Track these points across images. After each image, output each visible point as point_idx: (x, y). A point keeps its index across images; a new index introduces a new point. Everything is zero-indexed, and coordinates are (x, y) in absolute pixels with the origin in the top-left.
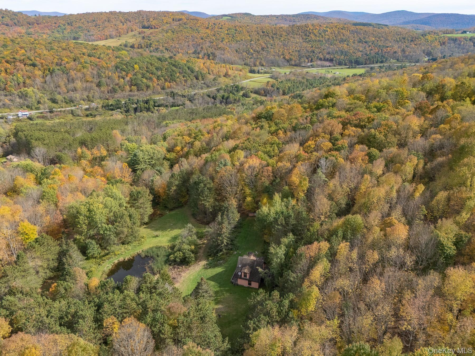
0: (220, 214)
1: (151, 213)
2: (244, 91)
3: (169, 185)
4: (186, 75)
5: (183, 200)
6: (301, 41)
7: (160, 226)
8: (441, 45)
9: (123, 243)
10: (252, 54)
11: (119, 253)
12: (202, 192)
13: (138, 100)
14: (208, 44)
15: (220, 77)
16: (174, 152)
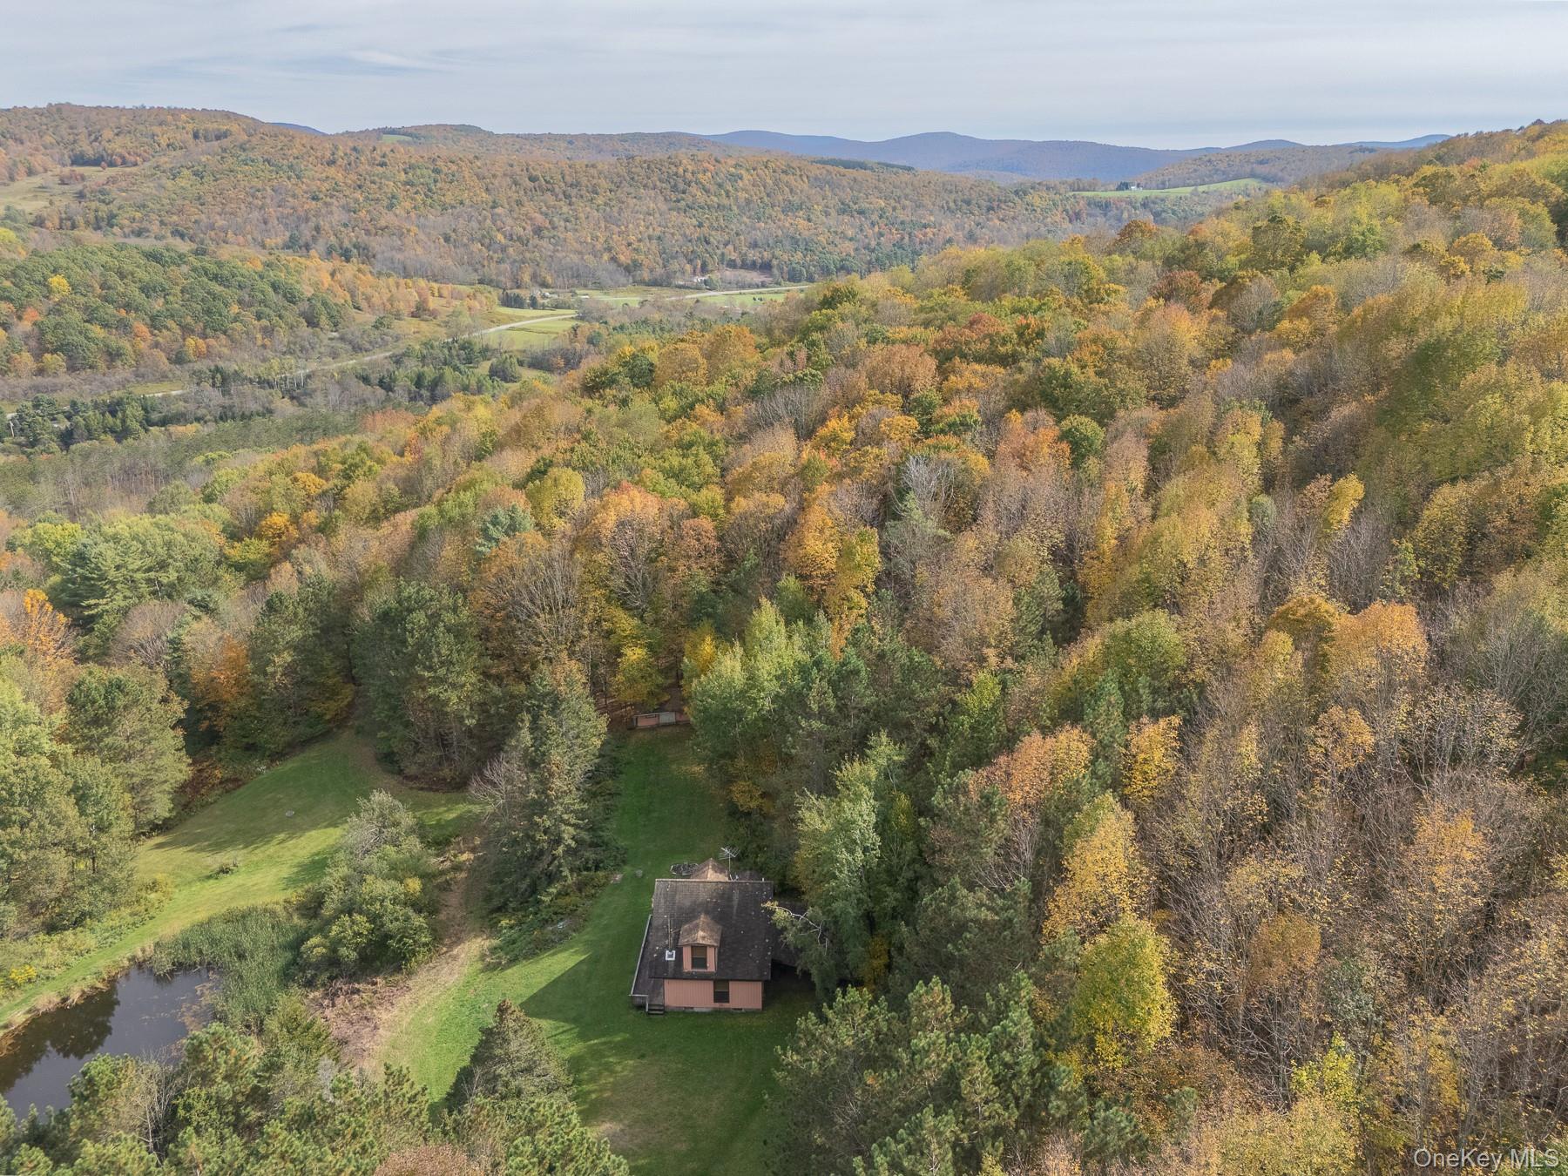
0: (527, 717)
1: (181, 777)
2: (494, 360)
3: (259, 650)
4: (267, 310)
5: (331, 708)
6: (664, 207)
7: (232, 827)
8: (1071, 221)
9: (51, 928)
10: (504, 249)
11: (33, 972)
12: (422, 646)
13: (74, 404)
14: (338, 216)
15: (398, 316)
16: (260, 537)
